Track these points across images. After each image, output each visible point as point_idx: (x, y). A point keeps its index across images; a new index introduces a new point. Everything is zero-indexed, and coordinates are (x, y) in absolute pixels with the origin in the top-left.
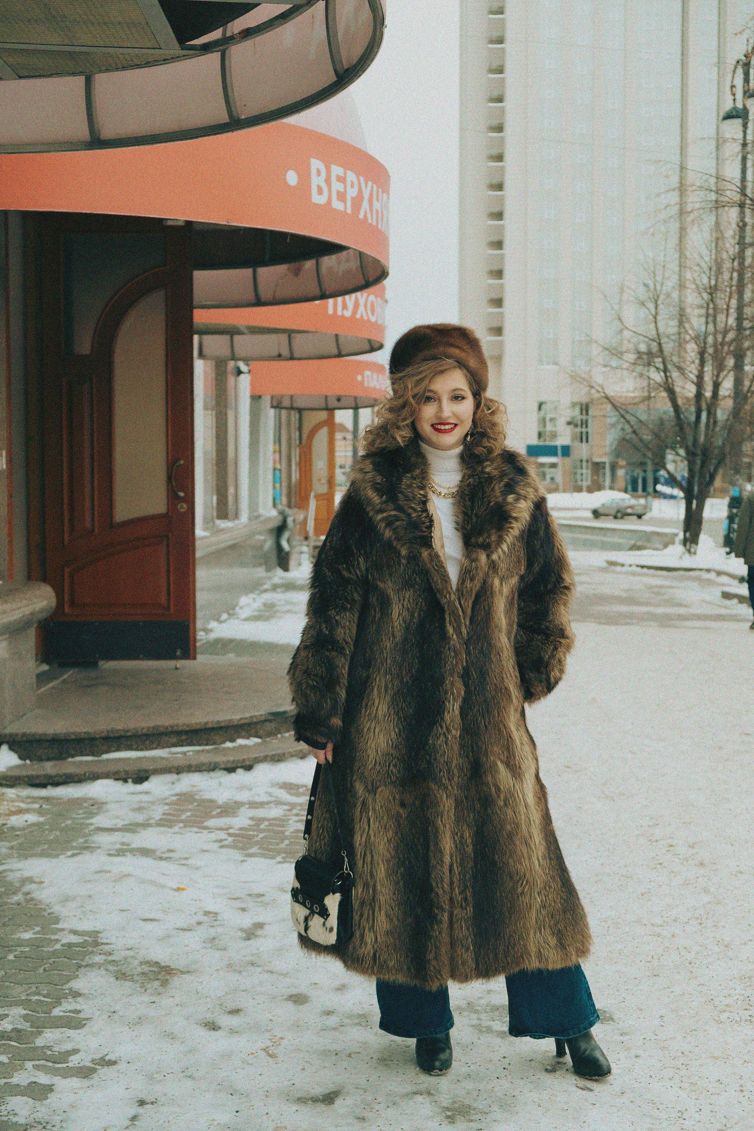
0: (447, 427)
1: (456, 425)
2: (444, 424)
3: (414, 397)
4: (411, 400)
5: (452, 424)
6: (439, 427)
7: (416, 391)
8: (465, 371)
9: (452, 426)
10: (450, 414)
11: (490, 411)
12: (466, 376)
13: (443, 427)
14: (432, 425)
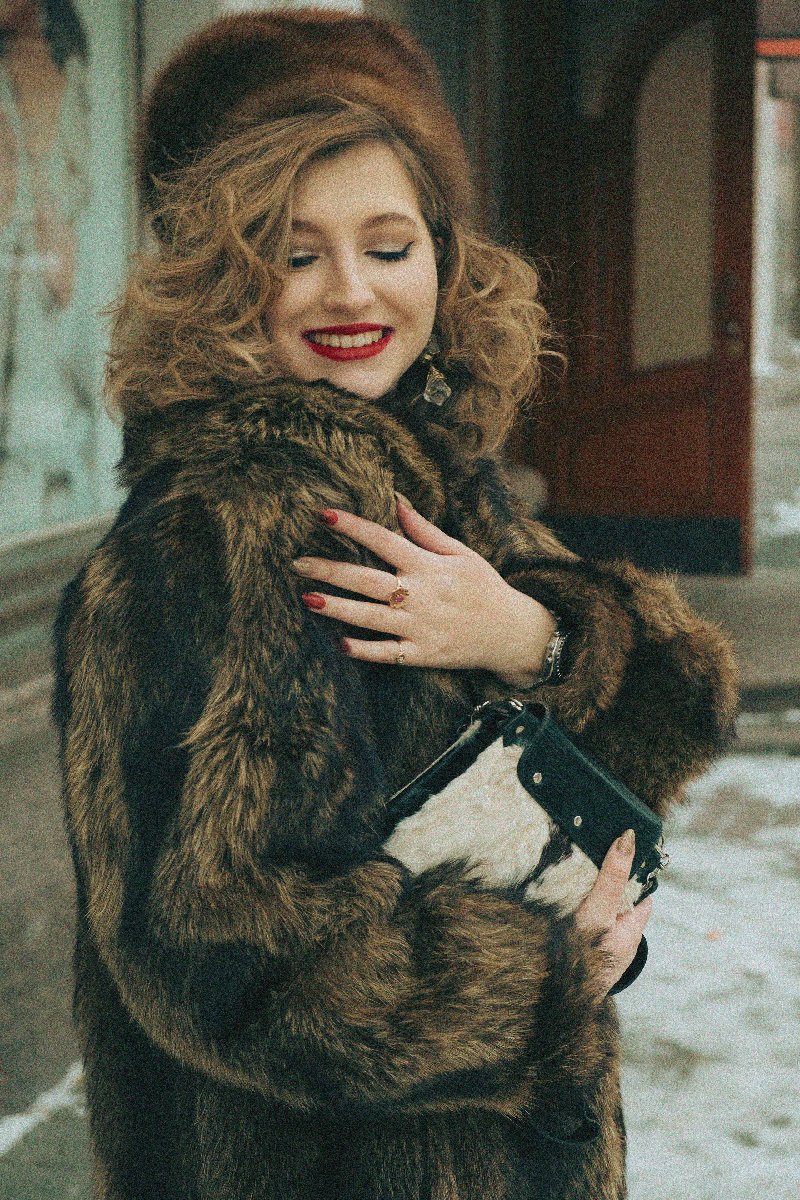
0: (361, 340)
1: (387, 332)
2: (352, 331)
3: (250, 232)
4: (243, 245)
5: (372, 328)
6: (335, 341)
7: (252, 210)
8: (407, 153)
9: (376, 336)
10: (369, 296)
11: (485, 293)
12: (409, 170)
13: (347, 342)
14: (309, 336)
